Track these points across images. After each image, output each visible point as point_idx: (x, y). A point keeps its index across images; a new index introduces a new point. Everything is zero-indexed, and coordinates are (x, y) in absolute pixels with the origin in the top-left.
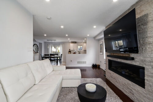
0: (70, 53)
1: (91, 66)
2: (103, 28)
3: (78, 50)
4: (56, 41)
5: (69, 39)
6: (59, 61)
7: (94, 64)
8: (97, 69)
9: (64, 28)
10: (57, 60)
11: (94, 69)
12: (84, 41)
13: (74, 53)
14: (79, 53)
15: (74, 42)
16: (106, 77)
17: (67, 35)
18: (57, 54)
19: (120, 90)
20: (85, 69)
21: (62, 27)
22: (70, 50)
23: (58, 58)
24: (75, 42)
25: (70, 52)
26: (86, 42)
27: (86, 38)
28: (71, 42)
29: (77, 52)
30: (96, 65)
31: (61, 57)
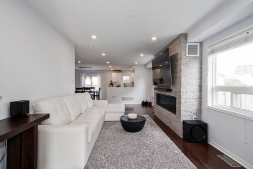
0: (111, 86)
1: (140, 103)
2: (151, 57)
3: (124, 82)
4: (91, 69)
5: (110, 67)
6: (96, 97)
7: (145, 101)
8: (148, 108)
9: (105, 56)
10: (94, 96)
11: (145, 108)
12: (131, 69)
13: (118, 86)
14: (125, 87)
15: (117, 70)
16: (155, 114)
17: (108, 63)
18: (94, 88)
19: (164, 123)
20: (132, 107)
21: (104, 55)
22: (111, 81)
23: (94, 93)
24: (120, 71)
25: (111, 84)
26: (133, 71)
27: (134, 66)
28: (114, 70)
29: (122, 85)
30: (146, 102)
31: (99, 92)
